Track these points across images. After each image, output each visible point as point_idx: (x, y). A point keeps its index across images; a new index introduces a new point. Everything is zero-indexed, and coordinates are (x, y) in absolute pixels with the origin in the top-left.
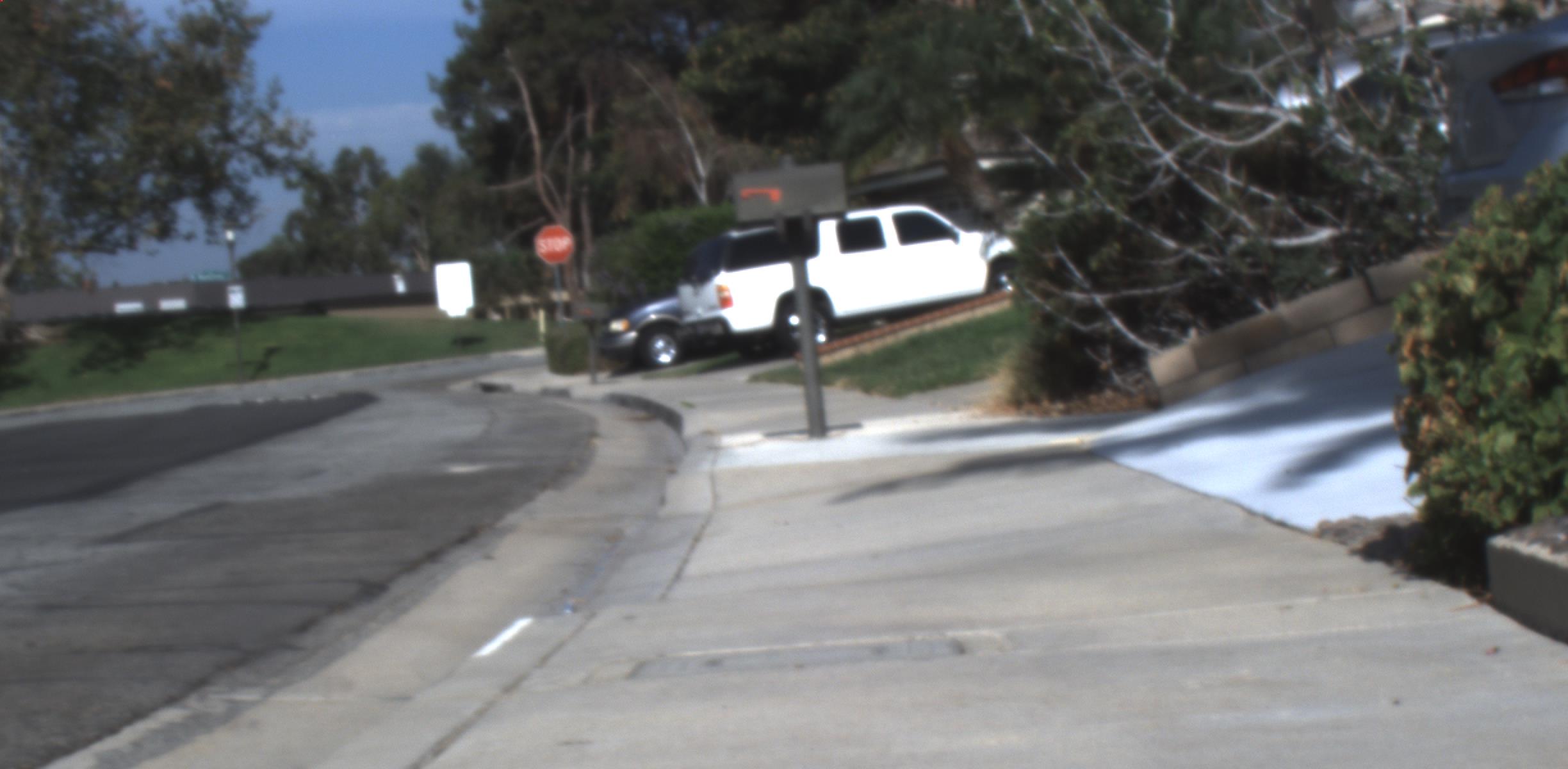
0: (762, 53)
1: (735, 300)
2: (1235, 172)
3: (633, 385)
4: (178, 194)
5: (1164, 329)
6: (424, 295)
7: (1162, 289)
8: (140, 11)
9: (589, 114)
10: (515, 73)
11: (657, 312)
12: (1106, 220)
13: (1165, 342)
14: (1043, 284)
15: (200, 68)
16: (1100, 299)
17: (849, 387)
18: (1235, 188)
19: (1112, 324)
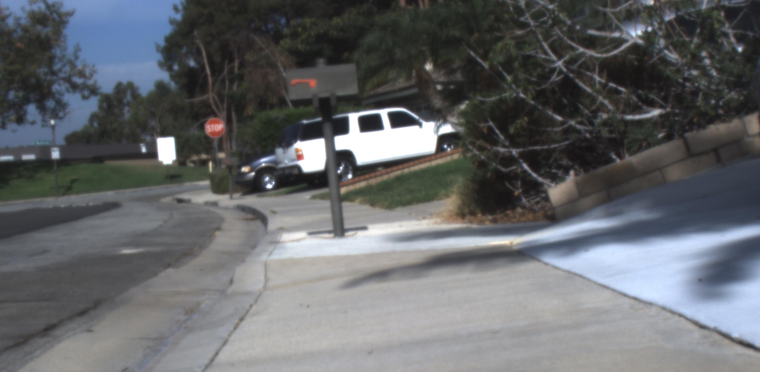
0: (322, 31)
1: (305, 156)
2: (600, 75)
3: (251, 200)
4: (26, 101)
5: (554, 171)
6: (153, 154)
7: (553, 146)
8: (8, 9)
9: (236, 63)
10: (199, 43)
11: (265, 162)
12: (519, 104)
13: (556, 179)
14: (480, 142)
15: (38, 37)
16: (515, 152)
17: (363, 203)
18: (600, 83)
19: (522, 167)
